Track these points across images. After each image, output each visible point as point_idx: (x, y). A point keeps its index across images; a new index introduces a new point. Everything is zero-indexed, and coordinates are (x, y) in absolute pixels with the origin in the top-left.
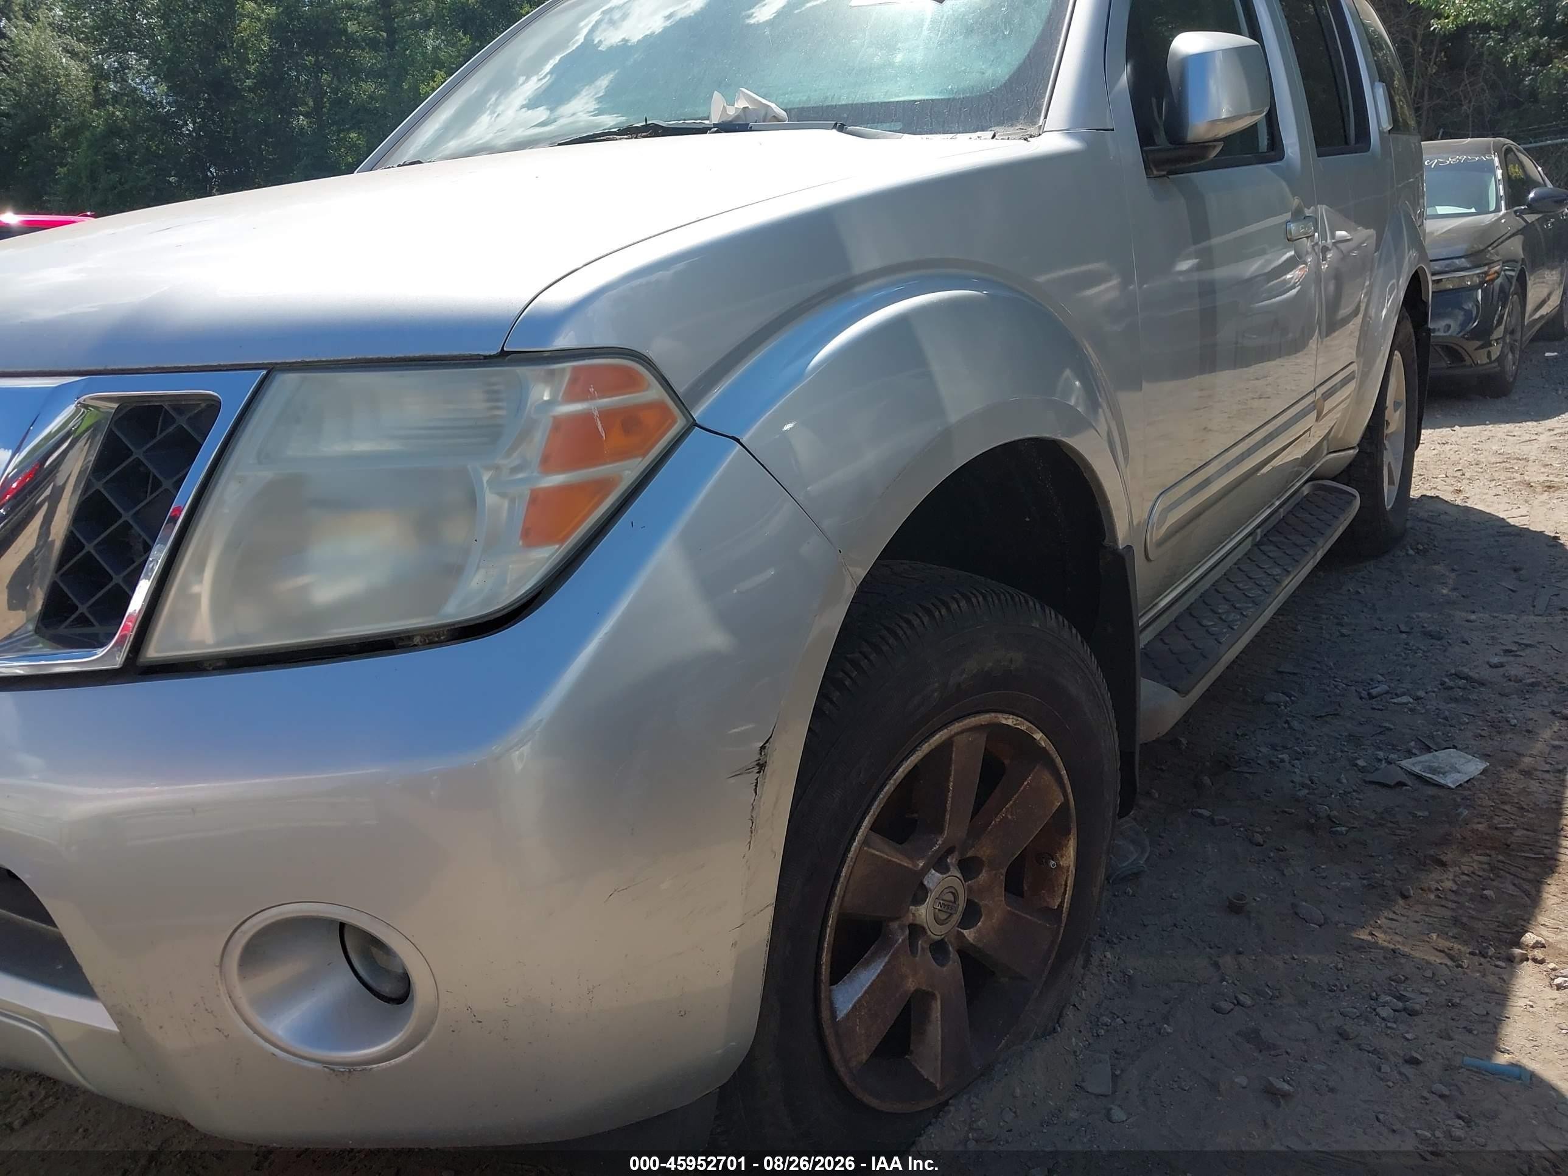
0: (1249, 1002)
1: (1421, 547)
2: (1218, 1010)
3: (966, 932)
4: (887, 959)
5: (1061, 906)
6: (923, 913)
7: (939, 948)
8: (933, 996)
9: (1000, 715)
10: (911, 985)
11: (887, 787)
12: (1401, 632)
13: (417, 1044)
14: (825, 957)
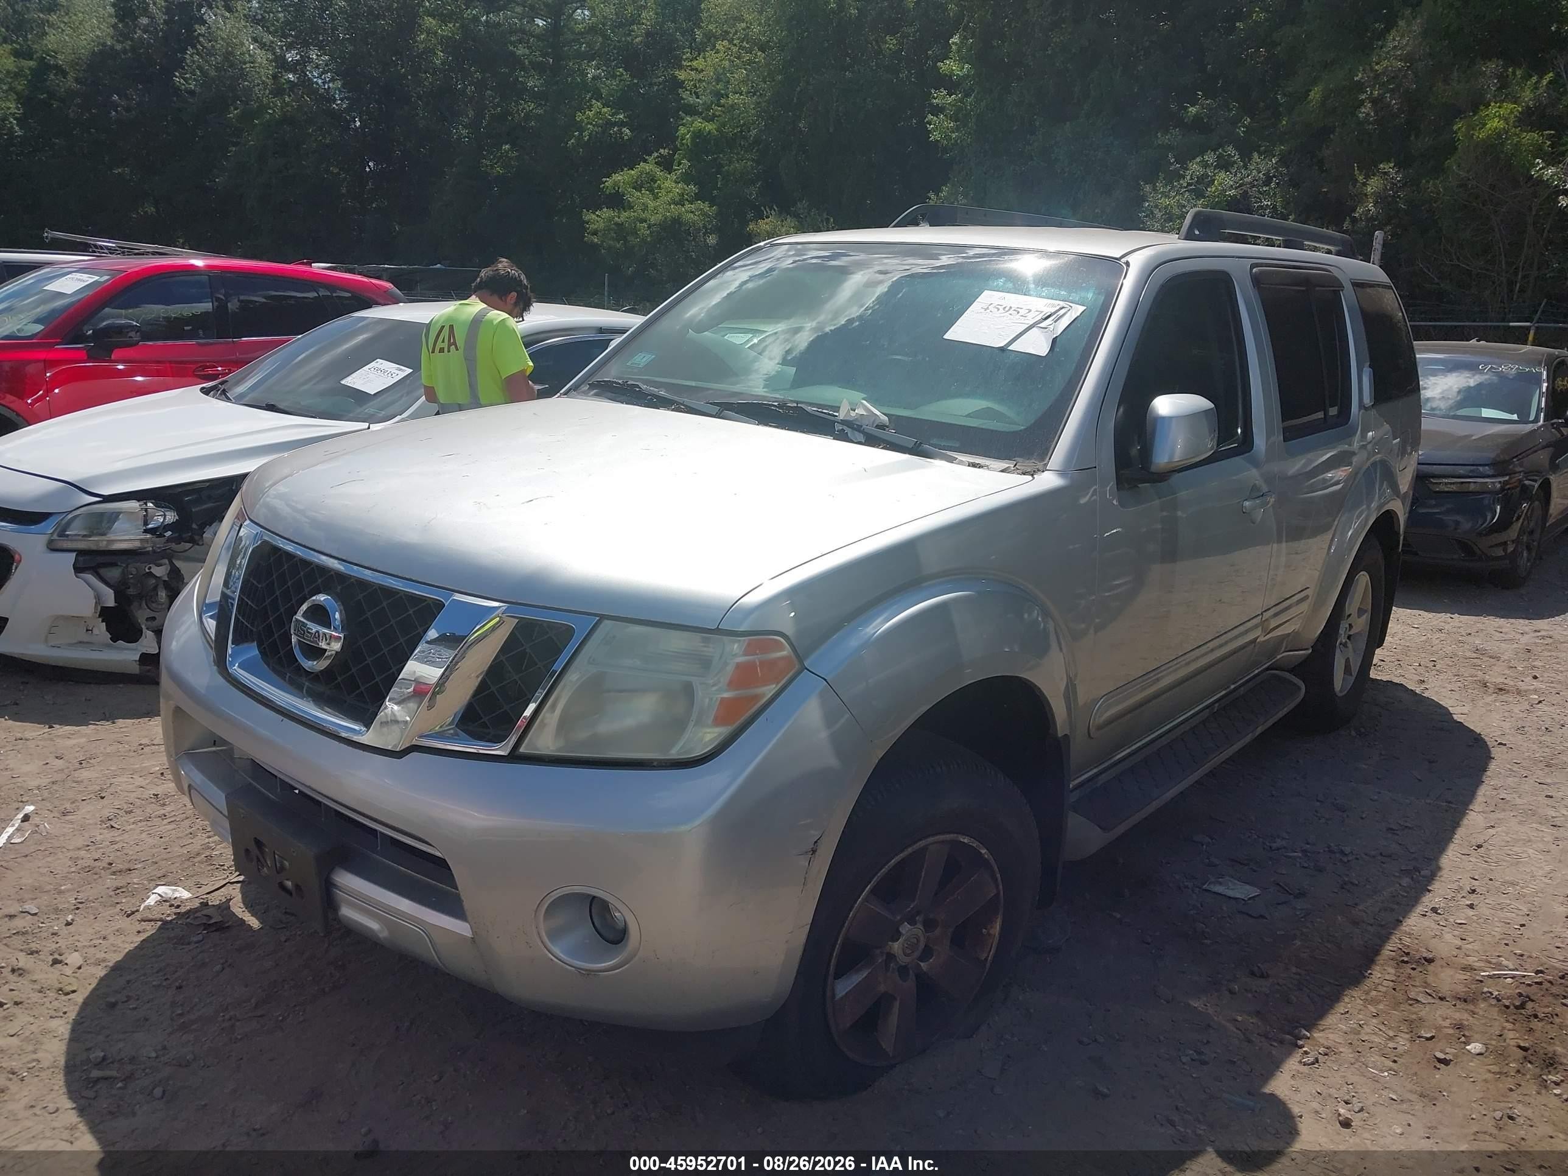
0: (1102, 1040)
1: (1363, 730)
2: (1081, 1042)
3: (922, 964)
4: (870, 970)
5: (986, 959)
6: (896, 947)
7: (903, 971)
8: (895, 999)
9: (960, 836)
10: (882, 988)
11: (884, 870)
12: (1318, 801)
13: (625, 965)
14: (833, 962)
